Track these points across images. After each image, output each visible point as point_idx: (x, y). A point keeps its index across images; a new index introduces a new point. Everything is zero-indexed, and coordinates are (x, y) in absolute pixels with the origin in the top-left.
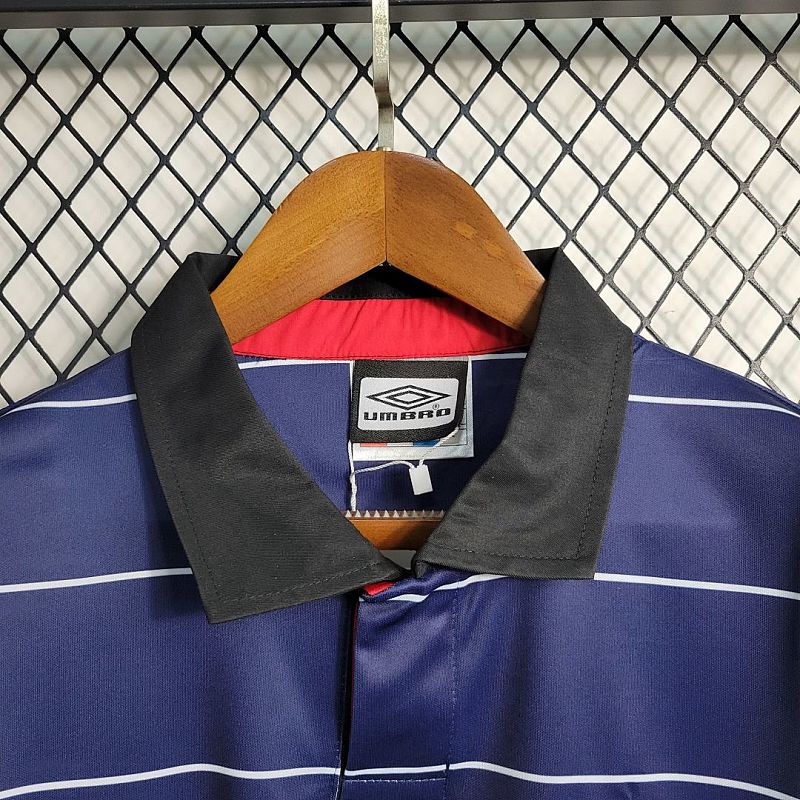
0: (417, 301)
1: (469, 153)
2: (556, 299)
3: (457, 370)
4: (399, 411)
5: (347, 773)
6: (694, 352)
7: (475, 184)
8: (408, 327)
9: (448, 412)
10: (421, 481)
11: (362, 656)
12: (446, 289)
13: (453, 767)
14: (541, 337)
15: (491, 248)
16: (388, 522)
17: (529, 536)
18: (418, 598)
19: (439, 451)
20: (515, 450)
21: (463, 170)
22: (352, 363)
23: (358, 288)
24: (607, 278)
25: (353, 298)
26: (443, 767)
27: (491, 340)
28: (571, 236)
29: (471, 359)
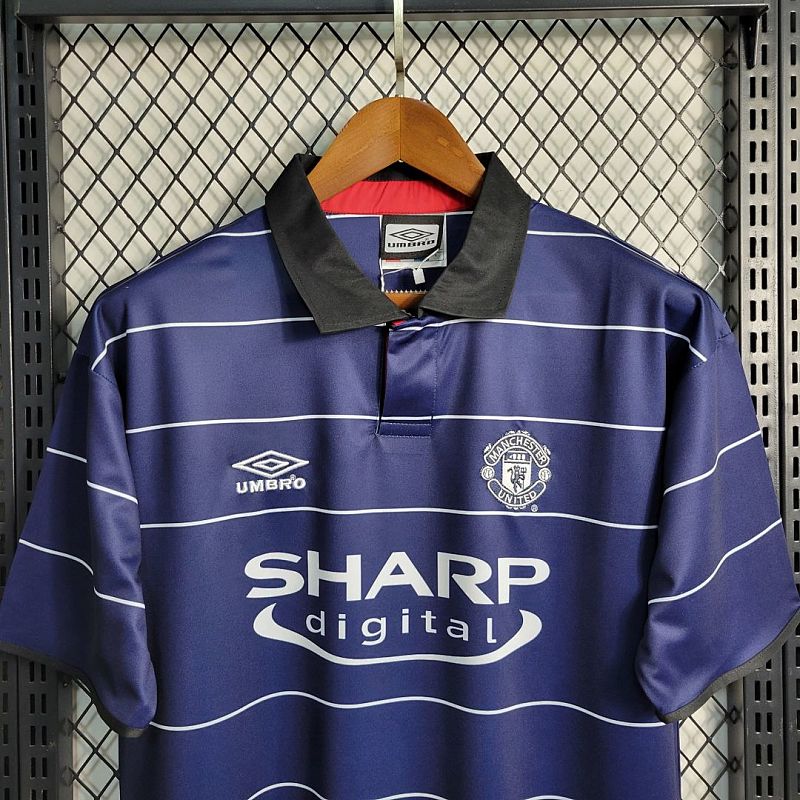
0: (416, 182)
1: (445, 96)
2: (491, 179)
3: (439, 221)
4: (407, 242)
5: (383, 418)
6: (570, 211)
7: (449, 115)
8: (412, 197)
9: (433, 242)
10: (419, 278)
11: (390, 357)
12: (432, 174)
13: (435, 418)
14: (482, 199)
15: (457, 152)
16: (401, 296)
17: (474, 299)
18: (419, 329)
19: (426, 264)
20: (467, 255)
21: (442, 107)
22: (381, 216)
23: (384, 175)
24: (523, 171)
25: (381, 180)
26: (430, 418)
27: (457, 204)
28: (503, 146)
29: (446, 214)
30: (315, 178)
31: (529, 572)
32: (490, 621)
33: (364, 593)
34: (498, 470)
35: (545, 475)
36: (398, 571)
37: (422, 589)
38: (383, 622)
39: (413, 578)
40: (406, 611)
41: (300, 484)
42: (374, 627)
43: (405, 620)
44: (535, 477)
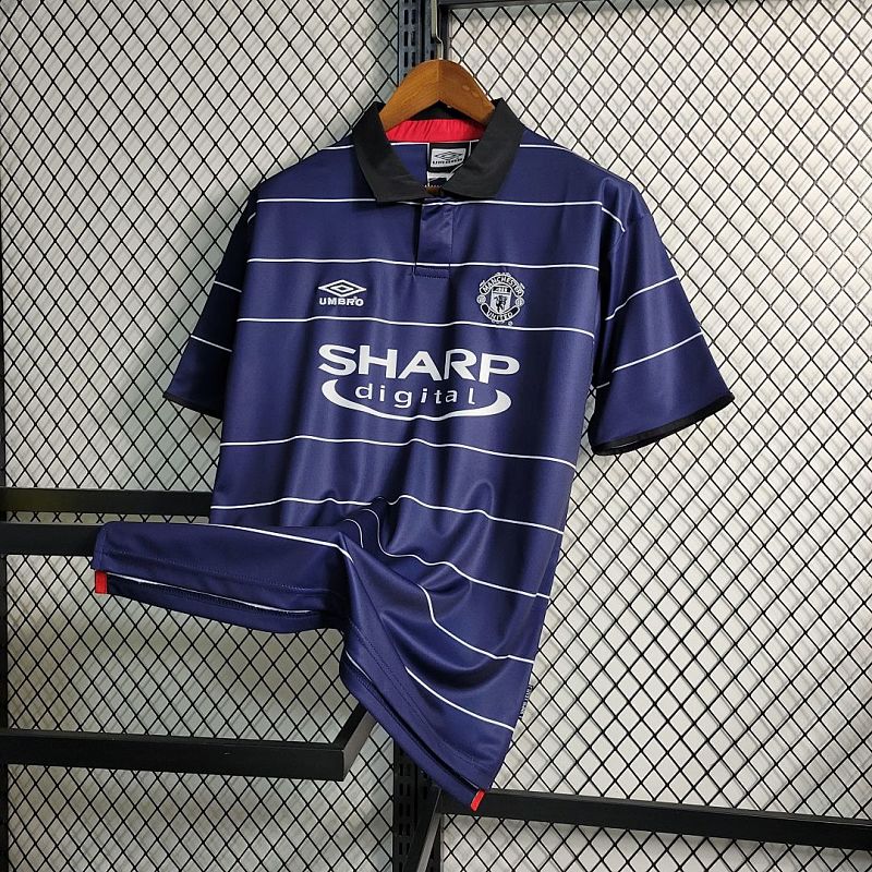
4: (445, 161)
5: (417, 264)
9: (461, 160)
13: (451, 265)
15: (475, 95)
18: (441, 204)
22: (429, 144)
26: (448, 265)
29: (471, 141)
30: (383, 114)
31: (505, 365)
32: (472, 390)
33: (398, 374)
34: (488, 298)
35: (520, 302)
36: (421, 363)
37: (436, 376)
38: (410, 395)
39: (431, 369)
40: (425, 390)
41: (360, 302)
42: (403, 397)
43: (425, 395)
44: (512, 303)
